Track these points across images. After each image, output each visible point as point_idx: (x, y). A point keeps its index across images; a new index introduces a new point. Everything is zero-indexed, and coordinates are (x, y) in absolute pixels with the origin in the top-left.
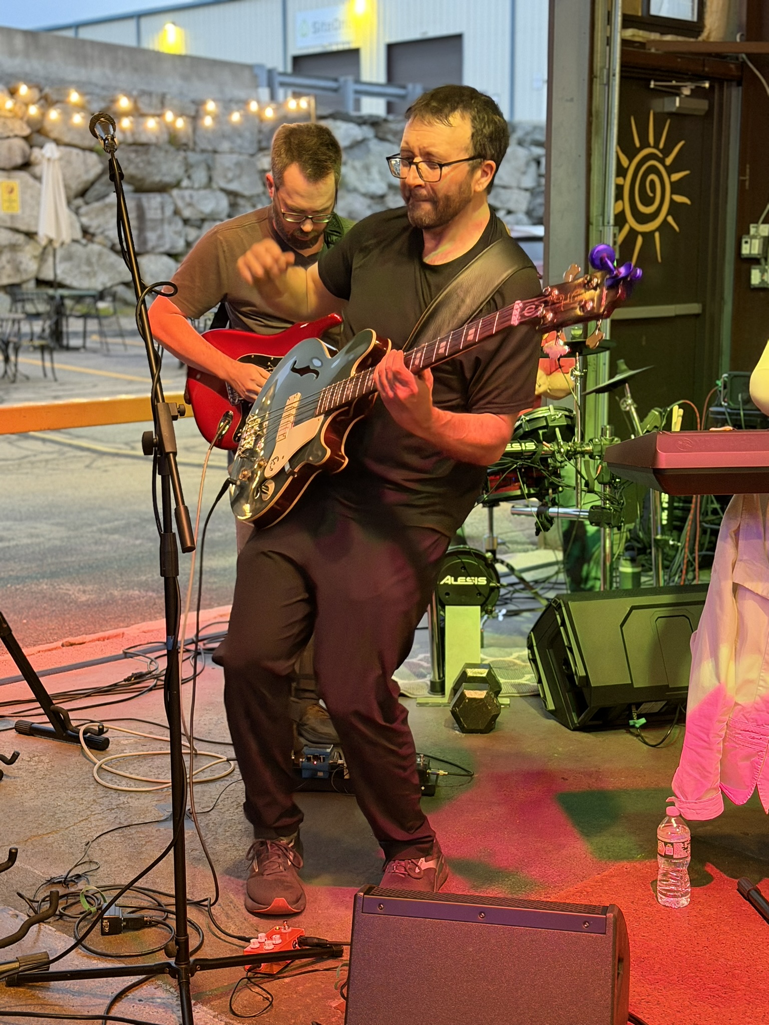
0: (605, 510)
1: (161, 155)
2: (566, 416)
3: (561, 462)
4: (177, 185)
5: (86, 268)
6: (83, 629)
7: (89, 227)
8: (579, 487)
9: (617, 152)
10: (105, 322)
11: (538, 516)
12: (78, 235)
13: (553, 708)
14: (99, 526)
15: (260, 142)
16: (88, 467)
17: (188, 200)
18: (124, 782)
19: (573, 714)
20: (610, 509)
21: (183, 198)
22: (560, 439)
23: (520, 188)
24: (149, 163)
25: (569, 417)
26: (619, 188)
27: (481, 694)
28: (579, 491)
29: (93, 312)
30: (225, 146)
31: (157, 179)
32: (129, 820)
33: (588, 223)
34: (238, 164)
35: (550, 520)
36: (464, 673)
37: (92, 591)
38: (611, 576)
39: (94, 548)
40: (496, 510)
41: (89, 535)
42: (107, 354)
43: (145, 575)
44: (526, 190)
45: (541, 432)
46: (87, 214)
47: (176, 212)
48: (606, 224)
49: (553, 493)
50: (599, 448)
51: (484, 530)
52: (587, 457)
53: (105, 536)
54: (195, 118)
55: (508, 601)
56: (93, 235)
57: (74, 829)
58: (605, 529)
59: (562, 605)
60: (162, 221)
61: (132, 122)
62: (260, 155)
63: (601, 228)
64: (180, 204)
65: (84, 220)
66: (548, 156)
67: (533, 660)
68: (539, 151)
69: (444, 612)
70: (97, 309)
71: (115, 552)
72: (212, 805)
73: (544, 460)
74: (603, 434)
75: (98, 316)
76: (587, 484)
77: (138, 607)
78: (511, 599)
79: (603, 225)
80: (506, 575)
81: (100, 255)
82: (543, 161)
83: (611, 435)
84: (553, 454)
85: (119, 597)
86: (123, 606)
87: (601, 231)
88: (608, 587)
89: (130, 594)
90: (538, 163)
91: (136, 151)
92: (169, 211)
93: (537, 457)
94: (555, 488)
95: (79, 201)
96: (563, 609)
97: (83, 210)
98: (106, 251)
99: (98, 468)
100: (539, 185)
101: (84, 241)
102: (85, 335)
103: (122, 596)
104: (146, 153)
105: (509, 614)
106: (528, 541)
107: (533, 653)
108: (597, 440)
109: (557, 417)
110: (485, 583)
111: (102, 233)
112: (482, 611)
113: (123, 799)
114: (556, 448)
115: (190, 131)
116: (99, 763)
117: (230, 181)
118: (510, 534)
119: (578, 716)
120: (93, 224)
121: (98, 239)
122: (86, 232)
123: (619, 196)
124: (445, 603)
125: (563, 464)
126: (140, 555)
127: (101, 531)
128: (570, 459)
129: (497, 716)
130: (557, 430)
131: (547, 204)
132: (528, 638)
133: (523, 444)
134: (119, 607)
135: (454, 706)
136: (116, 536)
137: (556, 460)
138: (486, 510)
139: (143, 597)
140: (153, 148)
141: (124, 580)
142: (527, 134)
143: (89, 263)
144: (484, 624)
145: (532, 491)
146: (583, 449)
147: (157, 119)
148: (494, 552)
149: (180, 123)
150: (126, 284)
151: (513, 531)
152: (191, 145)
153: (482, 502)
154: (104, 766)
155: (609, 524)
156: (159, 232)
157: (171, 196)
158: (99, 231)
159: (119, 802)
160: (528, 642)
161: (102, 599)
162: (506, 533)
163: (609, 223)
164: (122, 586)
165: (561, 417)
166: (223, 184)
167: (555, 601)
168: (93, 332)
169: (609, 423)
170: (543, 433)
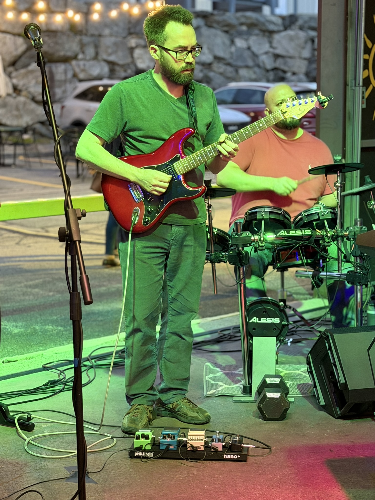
0: (357, 274)
1: (64, 38)
2: (331, 212)
3: (328, 243)
4: (75, 57)
5: (15, 113)
6: (16, 351)
7: (17, 86)
8: (340, 259)
9: (364, 38)
10: (28, 148)
11: (313, 278)
12: (11, 91)
13: (324, 404)
14: (25, 283)
15: (129, 29)
16: (18, 244)
17: (82, 67)
18: (44, 452)
19: (337, 408)
20: (360, 273)
21: (79, 66)
22: (328, 228)
23: (300, 58)
24: (56, 43)
25: (334, 213)
26: (366, 62)
27: (277, 395)
28: (340, 261)
29: (20, 141)
30: (107, 32)
31: (62, 53)
32: (48, 477)
33: (346, 85)
34: (115, 44)
35: (321, 281)
36: (264, 382)
37: (21, 326)
38: (362, 317)
39: (23, 298)
40: (286, 274)
41: (19, 289)
42: (29, 169)
43: (56, 316)
44: (305, 59)
45: (315, 223)
46: (15, 77)
47: (75, 75)
48: (357, 85)
49: (323, 262)
50: (353, 233)
51: (278, 285)
52: (345, 239)
53: (29, 290)
54: (87, 14)
55: (294, 333)
56: (20, 91)
57: (12, 483)
58: (357, 286)
59: (330, 336)
60: (65, 81)
61: (46, 18)
62: (129, 38)
63: (354, 88)
64: (77, 70)
65: (15, 81)
66: (319, 37)
67: (311, 372)
68: (313, 34)
69: (252, 341)
70: (23, 140)
71: (36, 300)
72: (101, 467)
73: (317, 241)
74: (356, 224)
75: (23, 144)
76: (345, 257)
77: (52, 337)
78: (296, 331)
79: (355, 86)
80: (292, 316)
81: (25, 104)
82: (316, 40)
83: (361, 225)
84: (323, 237)
85: (39, 330)
86: (42, 336)
87: (354, 90)
88: (359, 323)
89: (46, 328)
90: (313, 41)
91: (48, 36)
92: (70, 75)
93: (313, 239)
94: (324, 260)
95: (11, 69)
96: (330, 339)
97: (14, 74)
98: (29, 101)
99: (24, 245)
100: (313, 55)
101: (14, 95)
102: (15, 156)
103: (41, 329)
104: (55, 36)
105: (294, 341)
106: (307, 292)
107: (310, 368)
108: (351, 228)
109: (325, 213)
110: (279, 322)
111: (26, 89)
112: (277, 341)
113: (43, 463)
114: (325, 233)
115: (83, 22)
116: (28, 440)
117: (110, 55)
118: (295, 288)
119: (340, 409)
120: (20, 83)
121: (24, 93)
122: (16, 89)
123: (366, 67)
124: (253, 335)
125: (329, 244)
126: (53, 302)
127: (26, 286)
128: (334, 241)
129: (287, 410)
130: (325, 221)
131: (318, 69)
132: (307, 358)
133: (303, 231)
134: (39, 337)
135: (260, 403)
136: (37, 290)
137: (325, 241)
138: (279, 273)
139: (55, 330)
140: (59, 34)
141: (43, 319)
142: (305, 22)
143: (17, 109)
144: (278, 349)
145: (309, 261)
146: (343, 234)
147: (63, 15)
148: (284, 301)
149: (78, 18)
150: (42, 123)
151: (296, 286)
152: (84, 31)
153: (277, 269)
154: (31, 441)
155: (359, 283)
156: (63, 88)
157: (71, 65)
158: (24, 88)
159: (41, 465)
160: (307, 360)
161: (28, 331)
162: (292, 287)
163: (359, 84)
164: (41, 323)
165: (328, 213)
166: (105, 57)
167: (325, 334)
168: (20, 155)
169: (360, 217)
170: (316, 223)
